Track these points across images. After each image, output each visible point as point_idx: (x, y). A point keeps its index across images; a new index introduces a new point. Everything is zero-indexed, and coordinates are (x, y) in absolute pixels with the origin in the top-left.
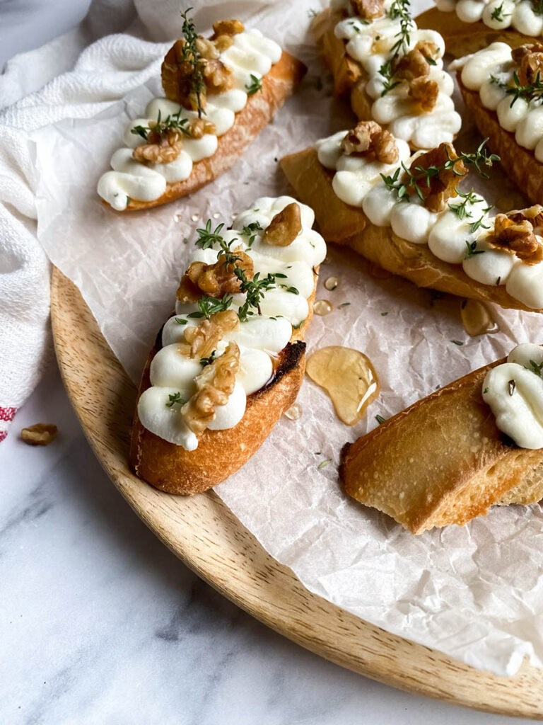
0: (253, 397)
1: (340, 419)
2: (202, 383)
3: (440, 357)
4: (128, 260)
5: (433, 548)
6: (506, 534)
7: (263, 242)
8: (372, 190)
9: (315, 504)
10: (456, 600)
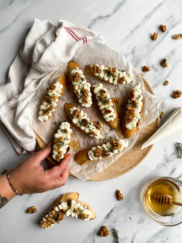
0: (64, 155)
1: (75, 151)
2: (59, 156)
3: (87, 142)
4: (45, 129)
5: (84, 166)
6: (91, 164)
7: (63, 132)
8: (77, 123)
9: (72, 161)
10: (84, 172)
